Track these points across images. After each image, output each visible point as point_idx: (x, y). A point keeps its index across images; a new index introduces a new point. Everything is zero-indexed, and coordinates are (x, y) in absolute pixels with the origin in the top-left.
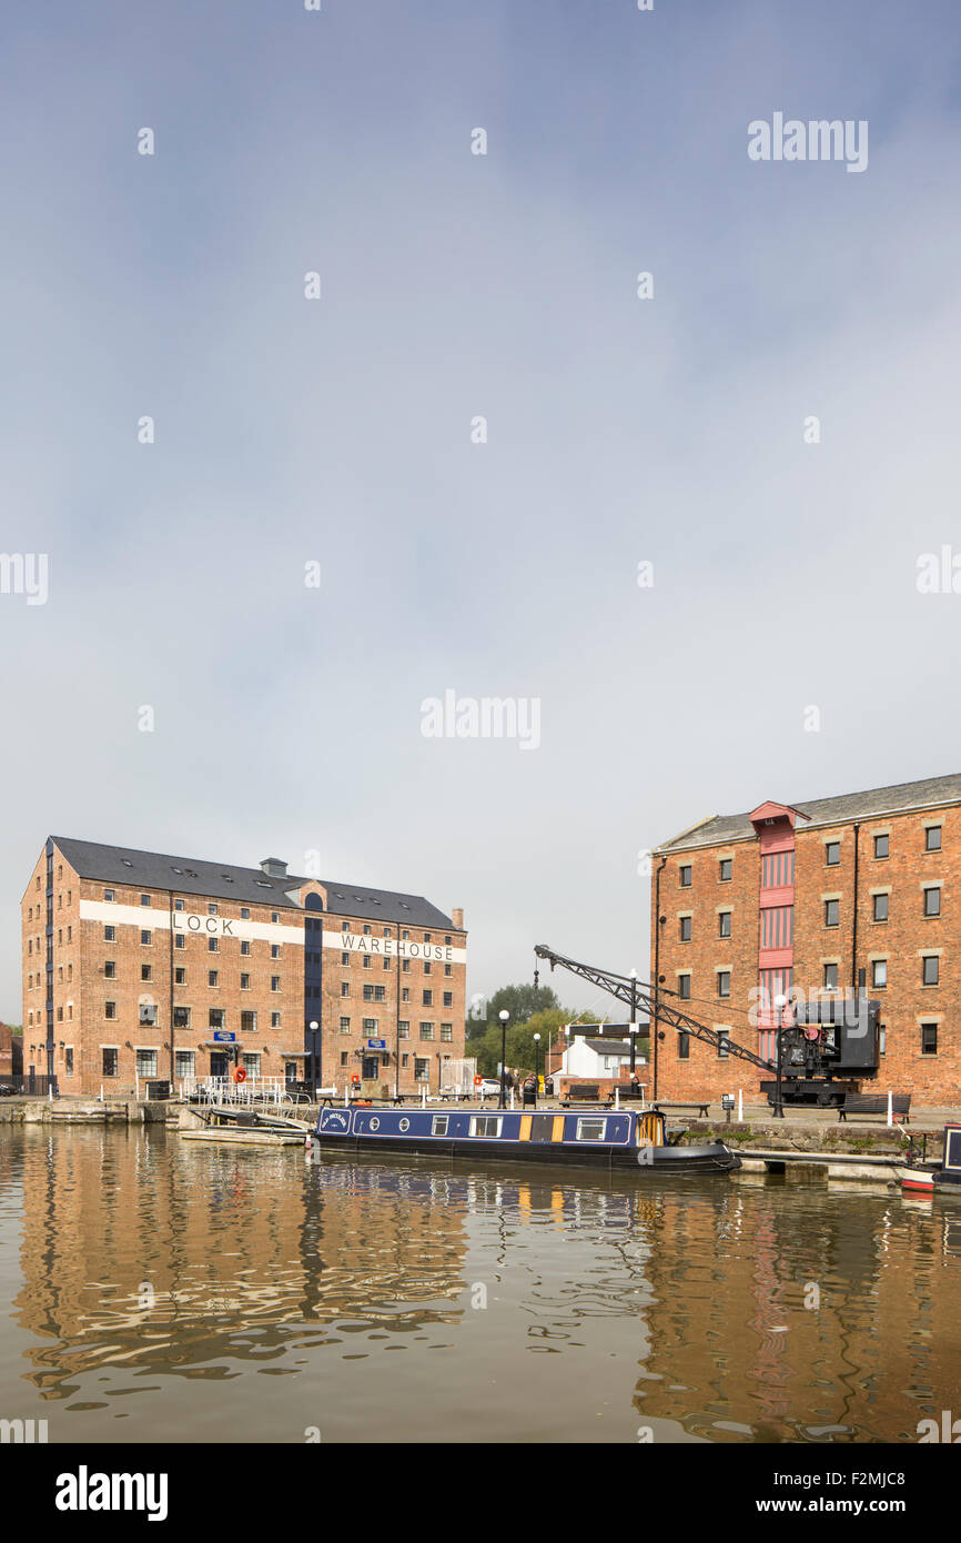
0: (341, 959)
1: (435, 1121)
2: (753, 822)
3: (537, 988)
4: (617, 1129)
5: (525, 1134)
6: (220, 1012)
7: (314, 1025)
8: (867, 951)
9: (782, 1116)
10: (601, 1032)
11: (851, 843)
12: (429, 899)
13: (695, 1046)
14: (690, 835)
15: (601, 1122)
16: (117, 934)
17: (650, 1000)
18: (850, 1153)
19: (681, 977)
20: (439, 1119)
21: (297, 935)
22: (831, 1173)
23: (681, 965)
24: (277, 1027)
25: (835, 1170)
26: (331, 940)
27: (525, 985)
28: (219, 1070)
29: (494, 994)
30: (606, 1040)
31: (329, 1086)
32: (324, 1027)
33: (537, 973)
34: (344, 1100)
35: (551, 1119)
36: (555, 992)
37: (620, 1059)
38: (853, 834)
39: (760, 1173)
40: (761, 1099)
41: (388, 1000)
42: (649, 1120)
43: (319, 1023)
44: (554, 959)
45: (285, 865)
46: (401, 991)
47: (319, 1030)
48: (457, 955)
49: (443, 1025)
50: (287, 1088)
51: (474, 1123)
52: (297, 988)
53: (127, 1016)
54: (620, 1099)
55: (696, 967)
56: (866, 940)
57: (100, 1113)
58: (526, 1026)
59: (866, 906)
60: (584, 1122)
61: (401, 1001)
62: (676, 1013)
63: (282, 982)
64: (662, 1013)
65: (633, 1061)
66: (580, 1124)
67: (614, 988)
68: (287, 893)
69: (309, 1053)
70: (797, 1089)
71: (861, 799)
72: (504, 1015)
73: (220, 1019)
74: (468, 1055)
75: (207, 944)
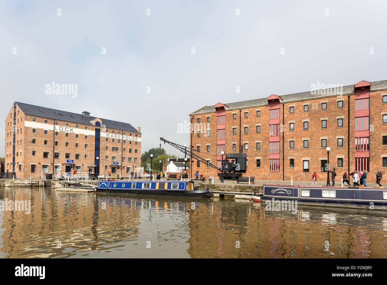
0: (106, 140)
1: (132, 184)
2: (216, 108)
3: (160, 148)
4: (182, 186)
5: (157, 188)
6: (69, 154)
7: (97, 158)
8: (243, 141)
9: (223, 182)
10: (177, 160)
11: (239, 114)
12: (130, 124)
13: (201, 164)
14: (200, 110)
15: (177, 184)
16: (36, 131)
17: (190, 152)
18: (240, 192)
19: (198, 146)
20: (133, 184)
21: (93, 133)
22: (236, 197)
23: (198, 143)
24: (86, 159)
25: (237, 196)
26: (103, 134)
27: (157, 148)
28: (68, 171)
29: (149, 150)
30: (178, 163)
31: (102, 175)
32: (101, 159)
33: (160, 145)
34: (106, 179)
35: (164, 183)
36: (165, 150)
37: (182, 168)
38: (239, 112)
39: (218, 197)
40: (218, 178)
41: (119, 151)
42: (190, 183)
43: (99, 157)
44: (165, 141)
45: (89, 113)
46: (123, 149)
47: (99, 159)
48: (139, 140)
49: (135, 158)
50: (89, 176)
51: (143, 185)
52: (93, 147)
53: (40, 154)
54: (182, 178)
55: (201, 144)
56: (243, 138)
57: (30, 183)
58: (157, 159)
59: (243, 130)
60: (173, 184)
61: (123, 152)
62: (197, 156)
63: (88, 146)
64: (193, 155)
65: (185, 168)
66: (172, 185)
67: (181, 149)
68: (90, 121)
69: (96, 166)
70: (227, 175)
71: (241, 103)
72: (152, 155)
73: (69, 156)
74: (142, 166)
75: (65, 135)
